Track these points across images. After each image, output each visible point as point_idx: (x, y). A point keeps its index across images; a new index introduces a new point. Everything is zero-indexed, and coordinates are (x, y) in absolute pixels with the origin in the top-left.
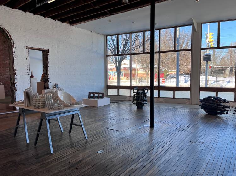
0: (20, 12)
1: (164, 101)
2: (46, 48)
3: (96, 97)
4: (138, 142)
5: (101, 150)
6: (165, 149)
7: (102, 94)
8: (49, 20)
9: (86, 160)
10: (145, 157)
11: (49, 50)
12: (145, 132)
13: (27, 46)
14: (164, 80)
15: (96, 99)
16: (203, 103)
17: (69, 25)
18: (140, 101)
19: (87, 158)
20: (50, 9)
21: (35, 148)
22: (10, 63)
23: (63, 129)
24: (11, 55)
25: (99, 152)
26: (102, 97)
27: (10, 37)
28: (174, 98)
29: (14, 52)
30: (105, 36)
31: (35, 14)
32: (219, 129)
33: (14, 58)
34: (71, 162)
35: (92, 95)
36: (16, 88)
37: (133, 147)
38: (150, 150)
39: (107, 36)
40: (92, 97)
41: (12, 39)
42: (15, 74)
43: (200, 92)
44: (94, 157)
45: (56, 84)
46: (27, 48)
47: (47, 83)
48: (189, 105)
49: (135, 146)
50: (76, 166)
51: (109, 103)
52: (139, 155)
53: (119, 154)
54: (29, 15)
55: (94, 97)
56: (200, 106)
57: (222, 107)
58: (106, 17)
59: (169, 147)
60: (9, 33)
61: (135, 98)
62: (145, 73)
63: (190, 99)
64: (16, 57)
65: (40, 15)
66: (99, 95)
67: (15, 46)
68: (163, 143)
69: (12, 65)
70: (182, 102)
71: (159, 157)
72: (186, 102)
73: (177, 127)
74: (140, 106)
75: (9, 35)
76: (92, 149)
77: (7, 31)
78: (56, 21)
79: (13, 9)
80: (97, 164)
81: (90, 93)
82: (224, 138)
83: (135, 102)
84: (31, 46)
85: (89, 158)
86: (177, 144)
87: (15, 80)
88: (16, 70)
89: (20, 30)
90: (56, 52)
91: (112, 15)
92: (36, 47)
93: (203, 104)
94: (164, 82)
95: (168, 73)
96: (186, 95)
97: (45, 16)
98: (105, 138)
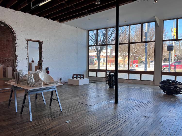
0: (22, 13)
1: (132, 82)
2: (40, 40)
3: (79, 78)
4: (100, 115)
5: (69, 121)
6: (121, 121)
7: (83, 75)
8: (43, 19)
9: (54, 128)
10: (102, 128)
11: (43, 41)
12: (109, 107)
13: (26, 39)
14: (137, 65)
15: (78, 79)
16: (162, 84)
17: (59, 22)
18: (111, 82)
19: (56, 126)
20: (43, 11)
21: (21, 116)
22: (13, 51)
23: (46, 102)
24: (14, 46)
25: (67, 122)
26: (83, 78)
27: (14, 31)
28: (141, 80)
29: (16, 43)
30: (87, 31)
31: (33, 14)
32: (172, 107)
33: (16, 47)
34: (43, 129)
35: (75, 76)
36: (17, 70)
37: (96, 119)
38: (108, 122)
39: (89, 31)
40: (75, 78)
41: (15, 33)
42: (16, 59)
43: (162, 75)
44: (62, 126)
45: (48, 67)
46: (26, 40)
47: (41, 67)
48: (152, 86)
49: (98, 118)
50: (45, 133)
51: (89, 83)
52: (98, 126)
53: (82, 124)
54: (28, 15)
55: (77, 78)
56: (159, 87)
57: (177, 88)
58: (86, 16)
59: (125, 120)
60: (12, 29)
61: (108, 79)
62: (122, 59)
63: (153, 81)
64: (18, 46)
65: (37, 15)
66: (80, 76)
67: (17, 39)
68: (121, 116)
69: (15, 53)
70: (147, 83)
71: (114, 128)
72: (150, 83)
73: (137, 104)
74: (112, 86)
75: (12, 30)
76: (62, 119)
77: (11, 27)
78: (49, 19)
79: (16, 11)
80: (62, 131)
81: (74, 75)
82: (174, 114)
83: (108, 82)
84: (29, 39)
85: (57, 127)
86: (133, 118)
87: (16, 64)
88: (17, 56)
89: (21, 26)
90: (49, 43)
91: (90, 14)
92: (33, 39)
93: (162, 86)
94: (137, 67)
95: (141, 60)
96: (150, 78)
97: (40, 16)
98: (76, 111)
